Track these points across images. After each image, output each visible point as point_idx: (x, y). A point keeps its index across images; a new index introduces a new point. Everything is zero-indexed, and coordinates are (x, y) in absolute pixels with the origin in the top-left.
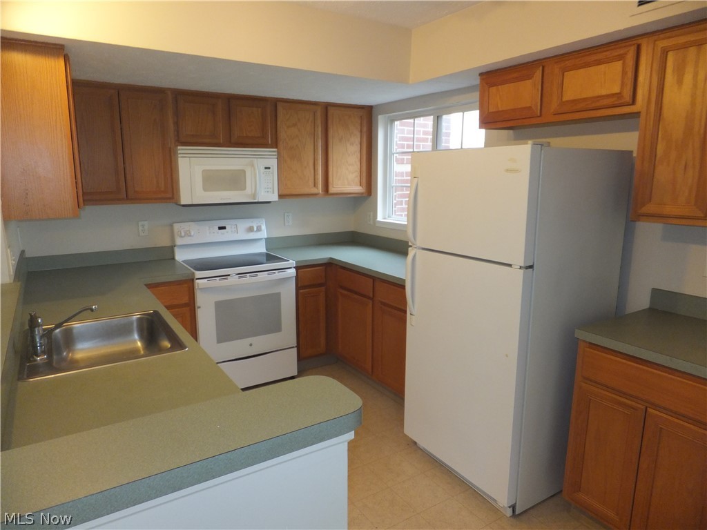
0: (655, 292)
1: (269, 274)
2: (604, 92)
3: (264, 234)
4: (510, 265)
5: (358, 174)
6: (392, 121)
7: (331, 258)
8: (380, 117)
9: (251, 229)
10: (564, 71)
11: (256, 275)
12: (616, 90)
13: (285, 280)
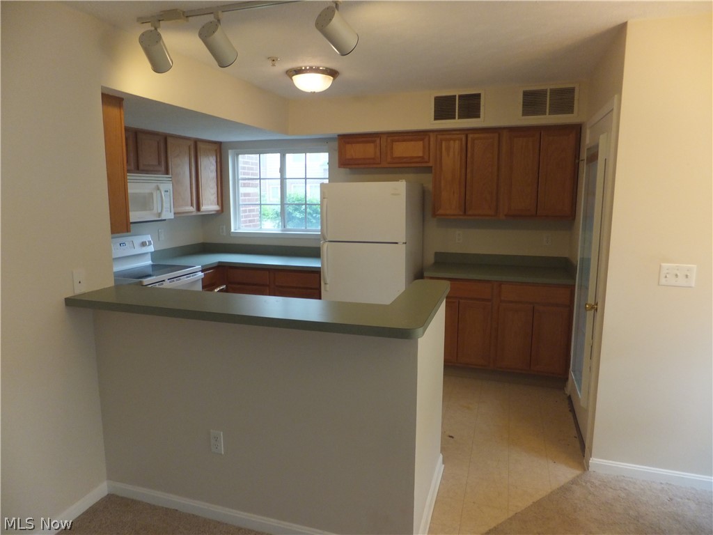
0: (436, 254)
1: (187, 277)
2: (415, 155)
3: (151, 249)
4: (397, 243)
5: (215, 195)
6: (238, 155)
7: (219, 262)
8: (230, 151)
9: (143, 244)
10: (393, 141)
11: (180, 279)
12: (421, 154)
13: (195, 282)
